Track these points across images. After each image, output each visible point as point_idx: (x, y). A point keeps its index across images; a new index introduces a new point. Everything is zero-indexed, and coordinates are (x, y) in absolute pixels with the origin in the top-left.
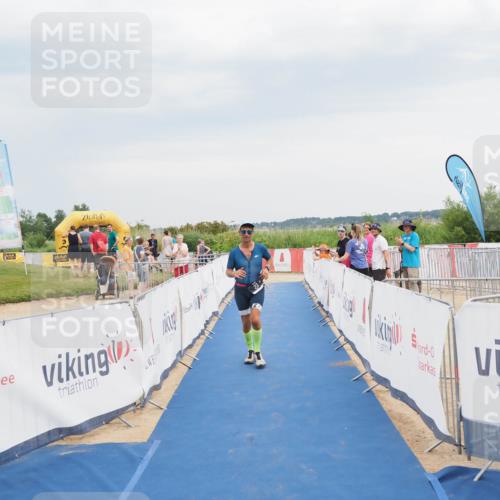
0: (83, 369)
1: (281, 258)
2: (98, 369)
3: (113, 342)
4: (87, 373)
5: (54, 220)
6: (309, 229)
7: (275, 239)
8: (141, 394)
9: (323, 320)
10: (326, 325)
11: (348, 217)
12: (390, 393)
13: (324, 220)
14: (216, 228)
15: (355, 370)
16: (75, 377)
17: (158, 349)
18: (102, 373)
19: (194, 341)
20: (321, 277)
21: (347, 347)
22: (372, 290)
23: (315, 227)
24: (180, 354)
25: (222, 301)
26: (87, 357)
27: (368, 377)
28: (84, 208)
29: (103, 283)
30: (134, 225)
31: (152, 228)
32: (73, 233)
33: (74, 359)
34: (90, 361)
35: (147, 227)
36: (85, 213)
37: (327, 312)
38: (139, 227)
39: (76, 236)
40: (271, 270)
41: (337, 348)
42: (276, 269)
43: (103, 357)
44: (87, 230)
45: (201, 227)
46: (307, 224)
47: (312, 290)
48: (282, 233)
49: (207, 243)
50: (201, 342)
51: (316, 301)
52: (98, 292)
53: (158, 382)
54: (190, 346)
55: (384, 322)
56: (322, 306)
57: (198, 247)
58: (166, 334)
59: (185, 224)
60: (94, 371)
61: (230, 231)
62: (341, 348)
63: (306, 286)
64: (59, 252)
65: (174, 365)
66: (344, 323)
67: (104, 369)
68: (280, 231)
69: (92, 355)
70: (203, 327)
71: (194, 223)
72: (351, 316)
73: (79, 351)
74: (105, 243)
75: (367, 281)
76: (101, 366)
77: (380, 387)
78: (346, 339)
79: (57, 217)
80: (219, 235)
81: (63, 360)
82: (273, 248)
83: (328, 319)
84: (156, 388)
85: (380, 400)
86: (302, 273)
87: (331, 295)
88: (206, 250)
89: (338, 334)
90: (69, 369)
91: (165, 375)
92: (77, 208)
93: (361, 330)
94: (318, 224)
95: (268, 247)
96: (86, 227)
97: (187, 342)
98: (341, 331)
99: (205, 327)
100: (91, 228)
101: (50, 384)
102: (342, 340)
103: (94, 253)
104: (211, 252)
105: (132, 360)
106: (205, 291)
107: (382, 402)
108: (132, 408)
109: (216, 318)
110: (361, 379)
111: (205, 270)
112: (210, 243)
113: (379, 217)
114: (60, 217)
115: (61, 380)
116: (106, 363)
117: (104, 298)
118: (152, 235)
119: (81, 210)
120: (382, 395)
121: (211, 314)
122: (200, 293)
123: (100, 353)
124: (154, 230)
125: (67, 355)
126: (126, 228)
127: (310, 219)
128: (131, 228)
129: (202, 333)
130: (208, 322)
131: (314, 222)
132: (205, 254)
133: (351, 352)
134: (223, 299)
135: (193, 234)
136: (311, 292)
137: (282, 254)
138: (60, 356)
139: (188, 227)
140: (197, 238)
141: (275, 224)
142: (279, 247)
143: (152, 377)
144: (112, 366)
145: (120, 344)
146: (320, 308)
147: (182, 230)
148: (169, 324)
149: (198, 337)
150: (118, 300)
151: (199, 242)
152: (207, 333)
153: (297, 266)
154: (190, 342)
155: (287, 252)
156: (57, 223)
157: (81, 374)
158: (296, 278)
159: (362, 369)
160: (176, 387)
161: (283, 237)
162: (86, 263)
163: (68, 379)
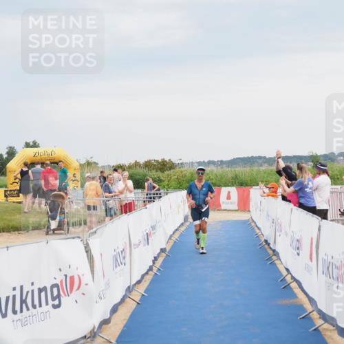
0: (36, 302)
1: (228, 196)
2: (51, 302)
3: (66, 276)
4: (40, 306)
5: (5, 156)
6: (255, 168)
7: (222, 178)
8: (92, 328)
9: (270, 259)
10: (273, 264)
11: (294, 156)
12: (336, 332)
13: (270, 158)
14: (164, 166)
15: (301, 308)
16: (28, 309)
17: (108, 285)
18: (55, 307)
19: (143, 276)
20: (268, 215)
21: (294, 285)
22: (319, 230)
23: (261, 166)
24: (129, 290)
25: (170, 238)
26: (40, 291)
27: (315, 315)
28: (35, 145)
29: (54, 218)
30: (83, 162)
31: (100, 165)
32: (25, 169)
33: (28, 292)
34: (43, 294)
35: (95, 163)
36: (35, 150)
37: (274, 251)
38: (89, 164)
39: (27, 172)
40: (218, 207)
41: (284, 286)
42: (223, 207)
43: (55, 290)
44: (39, 167)
45: (148, 165)
46: (254, 162)
47: (259, 229)
48: (229, 172)
49: (154, 181)
50: (149, 278)
51: (263, 239)
52: (49, 227)
53: (108, 316)
54: (139, 282)
55: (332, 261)
56: (269, 244)
57: (146, 184)
58: (116, 270)
59: (133, 162)
60: (47, 304)
61: (177, 169)
62: (287, 287)
63: (253, 224)
64: (11, 187)
65: (123, 301)
66: (291, 261)
67: (56, 302)
68: (227, 169)
69: (45, 289)
70: (151, 264)
71: (142, 161)
72: (298, 254)
73: (32, 284)
74: (56, 179)
75: (314, 220)
76: (53, 299)
77: (326, 326)
78: (293, 278)
79: (8, 153)
80: (166, 172)
81: (17, 293)
82: (220, 186)
83: (274, 258)
84: (105, 322)
85: (326, 338)
86: (249, 211)
87: (278, 234)
88: (154, 187)
89: (284, 273)
90: (23, 302)
91: (114, 310)
92: (27, 145)
93: (307, 268)
94: (265, 163)
95: (215, 185)
96: (38, 163)
97: (136, 278)
98: (287, 270)
99: (154, 263)
100: (43, 164)
101: (4, 316)
102: (288, 278)
103: (45, 189)
104: (159, 190)
105: (84, 294)
106: (153, 228)
107: (329, 341)
108: (82, 341)
109: (164, 255)
110: (307, 318)
111: (154, 207)
112: (158, 181)
113: (325, 156)
114: (12, 153)
115: (15, 312)
116: (59, 296)
117: (54, 233)
118: (102, 172)
119: (31, 147)
120: (328, 333)
121: (159, 251)
122: (148, 229)
123: (53, 286)
124: (103, 167)
125: (22, 287)
126: (76, 165)
127: (256, 158)
128: (81, 165)
129: (151, 269)
130: (156, 259)
131: (260, 161)
132: (153, 192)
133: (297, 291)
134: (171, 236)
135: (141, 171)
136: (258, 231)
137: (229, 192)
138: (14, 289)
139: (137, 164)
140: (145, 176)
141: (222, 161)
142: (226, 185)
143: (101, 312)
144: (64, 299)
145: (72, 278)
146: (266, 246)
147: (130, 167)
148: (119, 259)
149: (147, 273)
150: (69, 236)
151: (148, 180)
152: (155, 270)
153: (244, 205)
154: (139, 278)
155: (233, 191)
156: (8, 160)
157: (34, 307)
158: (243, 216)
159: (309, 307)
160: (125, 322)
161: (230, 175)
162: (37, 199)
163: (21, 311)
